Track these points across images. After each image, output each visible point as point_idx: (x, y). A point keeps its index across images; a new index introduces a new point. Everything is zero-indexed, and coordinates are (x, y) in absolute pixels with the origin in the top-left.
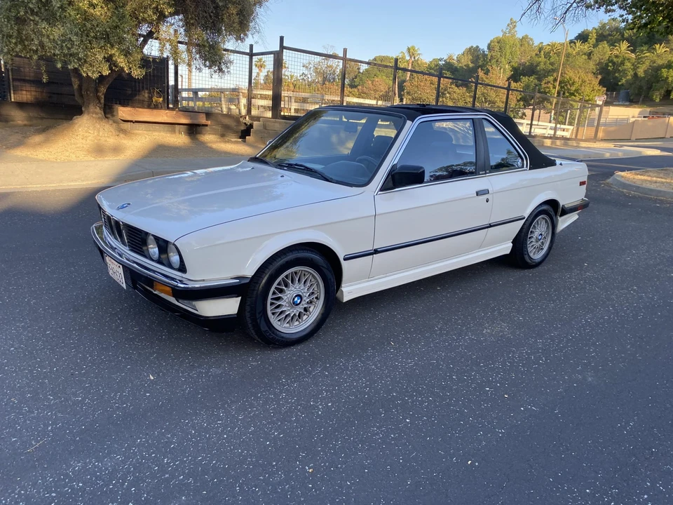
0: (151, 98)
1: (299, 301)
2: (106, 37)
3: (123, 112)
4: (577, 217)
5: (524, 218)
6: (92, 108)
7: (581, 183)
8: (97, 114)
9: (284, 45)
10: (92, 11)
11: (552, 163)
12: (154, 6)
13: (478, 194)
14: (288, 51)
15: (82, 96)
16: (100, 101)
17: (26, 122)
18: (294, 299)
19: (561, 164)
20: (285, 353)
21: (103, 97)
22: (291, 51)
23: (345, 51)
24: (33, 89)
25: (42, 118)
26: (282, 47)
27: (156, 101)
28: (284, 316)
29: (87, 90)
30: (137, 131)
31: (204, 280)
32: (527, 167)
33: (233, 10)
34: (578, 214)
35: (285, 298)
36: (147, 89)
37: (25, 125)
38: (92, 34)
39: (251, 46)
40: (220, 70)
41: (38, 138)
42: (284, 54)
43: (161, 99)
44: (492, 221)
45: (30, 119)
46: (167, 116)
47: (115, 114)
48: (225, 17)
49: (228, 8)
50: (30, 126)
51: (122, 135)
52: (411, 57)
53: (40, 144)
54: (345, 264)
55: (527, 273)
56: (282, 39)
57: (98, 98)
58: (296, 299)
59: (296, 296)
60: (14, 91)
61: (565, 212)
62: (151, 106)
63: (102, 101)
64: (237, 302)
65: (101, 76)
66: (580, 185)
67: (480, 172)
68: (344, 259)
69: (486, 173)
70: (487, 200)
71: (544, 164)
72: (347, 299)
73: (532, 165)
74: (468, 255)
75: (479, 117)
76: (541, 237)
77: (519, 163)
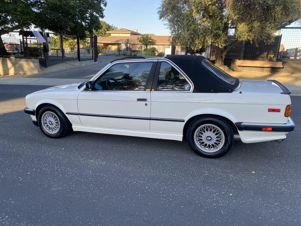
0: (268, 55)
3: (238, 62)
7: (269, 109)
13: (139, 100)
21: (224, 56)
27: (270, 57)
32: (192, 91)
36: (267, 51)
44: (153, 116)
47: (235, 63)
57: (222, 57)
59: (50, 121)
60: (212, 55)
62: (267, 58)
66: (269, 111)
67: (146, 90)
68: (66, 113)
69: (151, 90)
70: (146, 105)
71: (212, 91)
72: (74, 130)
73: (197, 90)
74: (142, 131)
75: (159, 60)
76: (210, 138)
77: (186, 88)
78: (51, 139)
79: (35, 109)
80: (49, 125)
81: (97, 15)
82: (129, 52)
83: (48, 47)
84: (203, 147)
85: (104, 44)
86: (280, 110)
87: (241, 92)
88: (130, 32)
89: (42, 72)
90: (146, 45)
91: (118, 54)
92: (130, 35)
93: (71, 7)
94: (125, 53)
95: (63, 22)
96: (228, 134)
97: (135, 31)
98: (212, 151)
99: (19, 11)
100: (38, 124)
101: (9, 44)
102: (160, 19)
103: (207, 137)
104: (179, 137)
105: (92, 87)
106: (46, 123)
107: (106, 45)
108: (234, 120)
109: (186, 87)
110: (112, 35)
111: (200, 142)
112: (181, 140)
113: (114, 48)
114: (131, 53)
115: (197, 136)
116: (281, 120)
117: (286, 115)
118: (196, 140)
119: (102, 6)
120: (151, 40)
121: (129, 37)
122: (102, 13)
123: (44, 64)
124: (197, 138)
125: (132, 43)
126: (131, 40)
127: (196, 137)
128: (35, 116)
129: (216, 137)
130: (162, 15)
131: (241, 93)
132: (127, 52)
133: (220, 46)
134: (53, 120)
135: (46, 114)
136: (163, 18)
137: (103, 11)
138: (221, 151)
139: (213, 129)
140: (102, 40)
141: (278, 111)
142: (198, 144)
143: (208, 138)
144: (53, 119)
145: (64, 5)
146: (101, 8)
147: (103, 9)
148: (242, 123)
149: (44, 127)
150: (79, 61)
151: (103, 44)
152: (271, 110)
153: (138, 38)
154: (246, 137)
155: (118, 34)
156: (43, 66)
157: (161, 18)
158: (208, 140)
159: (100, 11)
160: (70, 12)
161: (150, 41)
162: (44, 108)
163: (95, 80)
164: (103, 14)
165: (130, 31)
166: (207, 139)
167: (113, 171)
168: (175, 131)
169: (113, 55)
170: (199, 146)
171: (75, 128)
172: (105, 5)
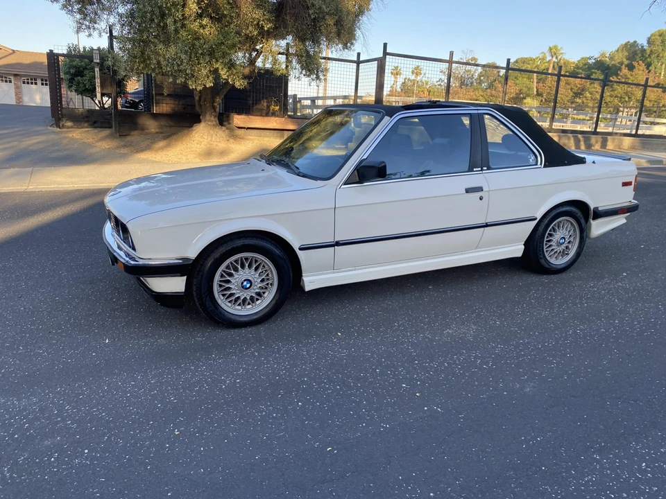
0: (268, 107)
1: (248, 286)
2: (211, 53)
3: (238, 120)
4: (624, 221)
5: (535, 219)
6: (208, 117)
7: (623, 183)
8: (212, 121)
9: (388, 51)
10: (202, 31)
11: (581, 161)
12: (255, 22)
13: (468, 191)
14: (391, 57)
15: (201, 106)
16: (215, 110)
17: (158, 130)
18: (242, 283)
19: (594, 162)
20: (233, 333)
21: (218, 106)
22: (394, 57)
23: (452, 54)
24: (172, 102)
25: (171, 126)
26: (385, 53)
27: (273, 110)
28: (234, 298)
29: (205, 101)
30: (249, 137)
31: (150, 259)
32: (541, 164)
33: (330, 21)
34: (626, 218)
35: (233, 281)
36: (266, 98)
37: (157, 133)
38: (200, 52)
39: (359, 54)
40: (318, 78)
41: (161, 144)
42: (387, 59)
43: (278, 107)
44: (490, 220)
45: (161, 127)
46: (276, 123)
47: (231, 121)
48: (322, 28)
49: (325, 20)
50: (161, 133)
51: (231, 140)
52: (552, 57)
53: (162, 148)
54: (301, 254)
55: (545, 279)
56: (385, 45)
57: (214, 108)
58: (245, 283)
59: (245, 280)
60: (156, 103)
61: (598, 214)
62: (268, 113)
63: (218, 110)
64: (183, 280)
65: (205, 88)
66: (623, 186)
67: (475, 169)
68: (300, 249)
69: (482, 170)
70: (481, 199)
71: (566, 162)
72: (307, 289)
73: (549, 163)
74: (462, 254)
75: (479, 112)
76: (564, 241)
77: (531, 160)
86: (631, 182)
98: (563, 260)
103: (561, 240)
104: (518, 250)
109: (531, 158)
112: (520, 255)
115: (547, 241)
116: (629, 197)
117: (634, 189)
118: (546, 247)
129: (569, 236)
149: (219, 299)
154: (597, 228)
166: (560, 243)
170: (548, 258)
171: (311, 282)
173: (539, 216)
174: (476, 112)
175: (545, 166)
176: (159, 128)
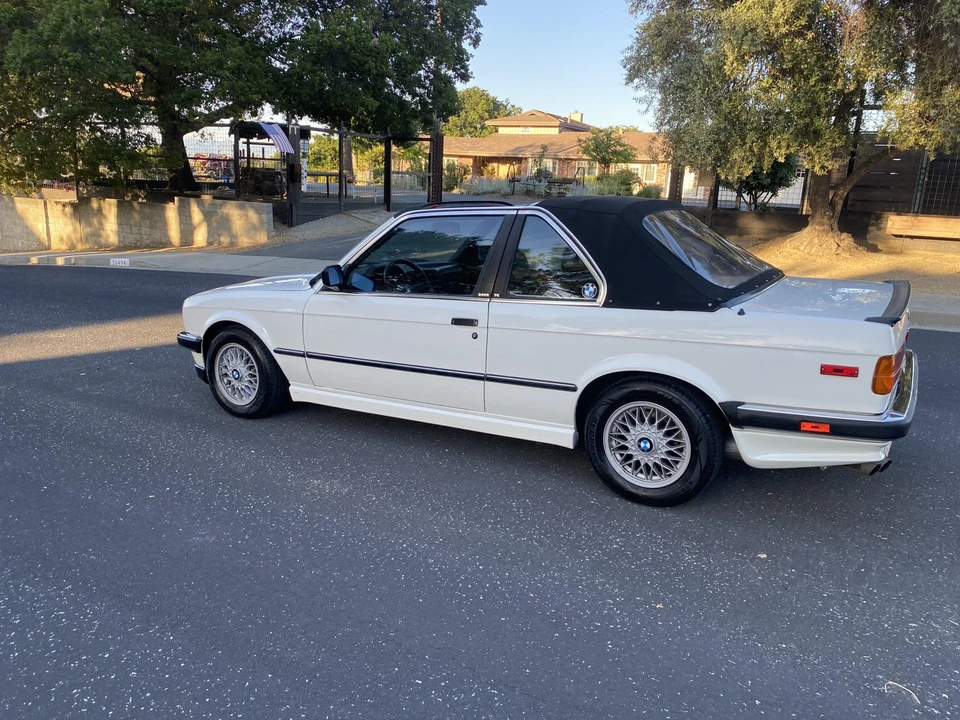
1: (237, 376)
3: (894, 223)
5: (574, 389)
7: (824, 366)
16: (834, 208)
18: (232, 373)
21: (841, 202)
32: (601, 301)
34: (883, 450)
47: (882, 226)
57: (832, 204)
58: (234, 373)
59: (234, 370)
64: (202, 358)
66: (822, 372)
67: (479, 294)
68: (275, 351)
69: (491, 296)
70: (475, 336)
71: (658, 303)
72: (295, 398)
73: (615, 300)
75: (520, 212)
76: (648, 445)
77: (587, 293)
78: (236, 419)
79: (202, 336)
80: (234, 382)
81: (450, 73)
82: (544, 183)
83: (301, 169)
84: (630, 469)
85: (475, 158)
86: (857, 369)
87: (742, 310)
88: (558, 123)
89: (278, 240)
90: (606, 162)
91: (508, 190)
92: (557, 129)
93: (371, 51)
94: (531, 188)
95: (347, 95)
96: (698, 435)
97: (575, 119)
98: (657, 483)
99: (228, 69)
100: (207, 376)
101: (209, 159)
102: (627, 84)
103: (640, 440)
104: (564, 435)
105: (341, 281)
106: (226, 375)
107: (481, 163)
108: (719, 396)
109: (588, 289)
110: (502, 131)
111: (622, 455)
112: (569, 444)
113: (503, 171)
114: (550, 189)
115: (615, 436)
116: (862, 402)
117: (878, 387)
118: (611, 446)
119: (466, 44)
120: (621, 146)
121: (553, 136)
122: (465, 67)
123: (285, 217)
124: (613, 443)
125: (562, 155)
126: (562, 146)
127: (610, 440)
128: (201, 355)
129: (666, 442)
130: (636, 70)
131: (741, 313)
132: (537, 183)
133: (817, 169)
134: (243, 370)
135: (226, 351)
136: (636, 81)
137: (468, 60)
138: (678, 485)
139: (659, 418)
140: (470, 149)
141: (852, 372)
142: (614, 461)
143: (642, 445)
144: (242, 365)
145: (352, 48)
146: (461, 51)
147: (467, 54)
148: (743, 404)
149: (220, 384)
150: (388, 210)
151: (471, 160)
152: (827, 370)
153: (580, 141)
154: (756, 449)
155: (521, 129)
156: (284, 223)
157: (630, 79)
158: (643, 450)
159: (459, 60)
160: (366, 66)
161: (619, 148)
162: (225, 333)
163: (350, 262)
164: (467, 70)
165: (558, 117)
166: (639, 446)
167: (361, 511)
168: (551, 417)
169: (493, 192)
170: (618, 468)
171: (298, 393)
172: (476, 42)
173: (582, 384)
174: (515, 213)
175: (606, 305)
176: (764, 234)
